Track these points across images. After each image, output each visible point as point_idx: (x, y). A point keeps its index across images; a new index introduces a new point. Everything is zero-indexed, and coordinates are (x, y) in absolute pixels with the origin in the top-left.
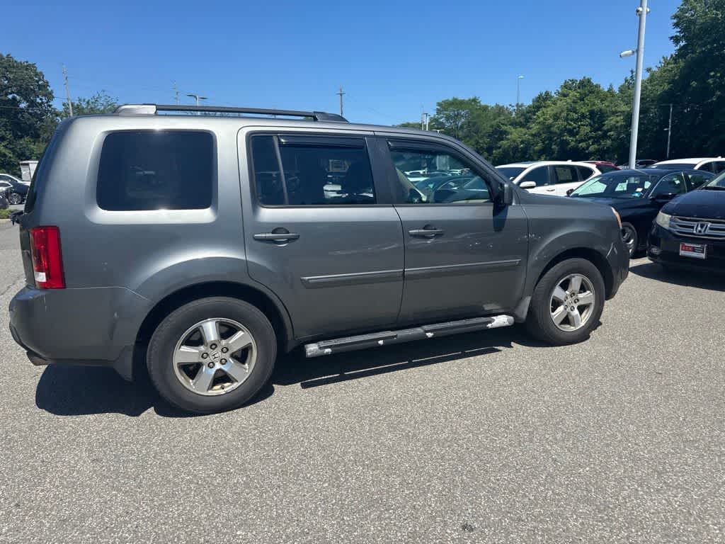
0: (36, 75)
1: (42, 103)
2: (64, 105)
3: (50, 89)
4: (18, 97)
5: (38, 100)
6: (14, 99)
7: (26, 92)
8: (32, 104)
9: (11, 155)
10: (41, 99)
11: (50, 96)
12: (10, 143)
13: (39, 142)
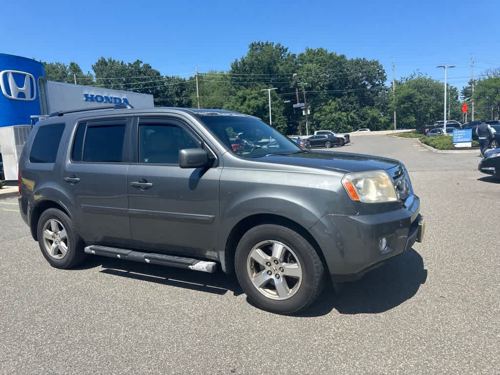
0: (378, 67)
1: (380, 84)
2: (392, 83)
3: (385, 74)
4: (367, 83)
5: (377, 83)
6: (364, 83)
7: (370, 79)
8: (374, 85)
9: (357, 118)
10: (379, 82)
11: (384, 79)
12: (357, 111)
13: (373, 108)
